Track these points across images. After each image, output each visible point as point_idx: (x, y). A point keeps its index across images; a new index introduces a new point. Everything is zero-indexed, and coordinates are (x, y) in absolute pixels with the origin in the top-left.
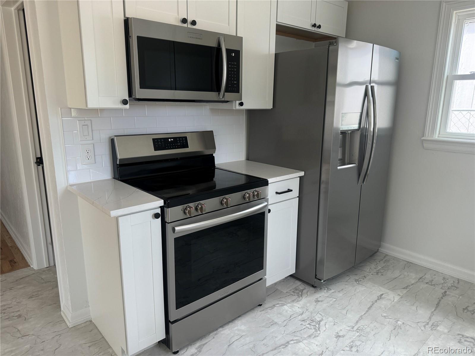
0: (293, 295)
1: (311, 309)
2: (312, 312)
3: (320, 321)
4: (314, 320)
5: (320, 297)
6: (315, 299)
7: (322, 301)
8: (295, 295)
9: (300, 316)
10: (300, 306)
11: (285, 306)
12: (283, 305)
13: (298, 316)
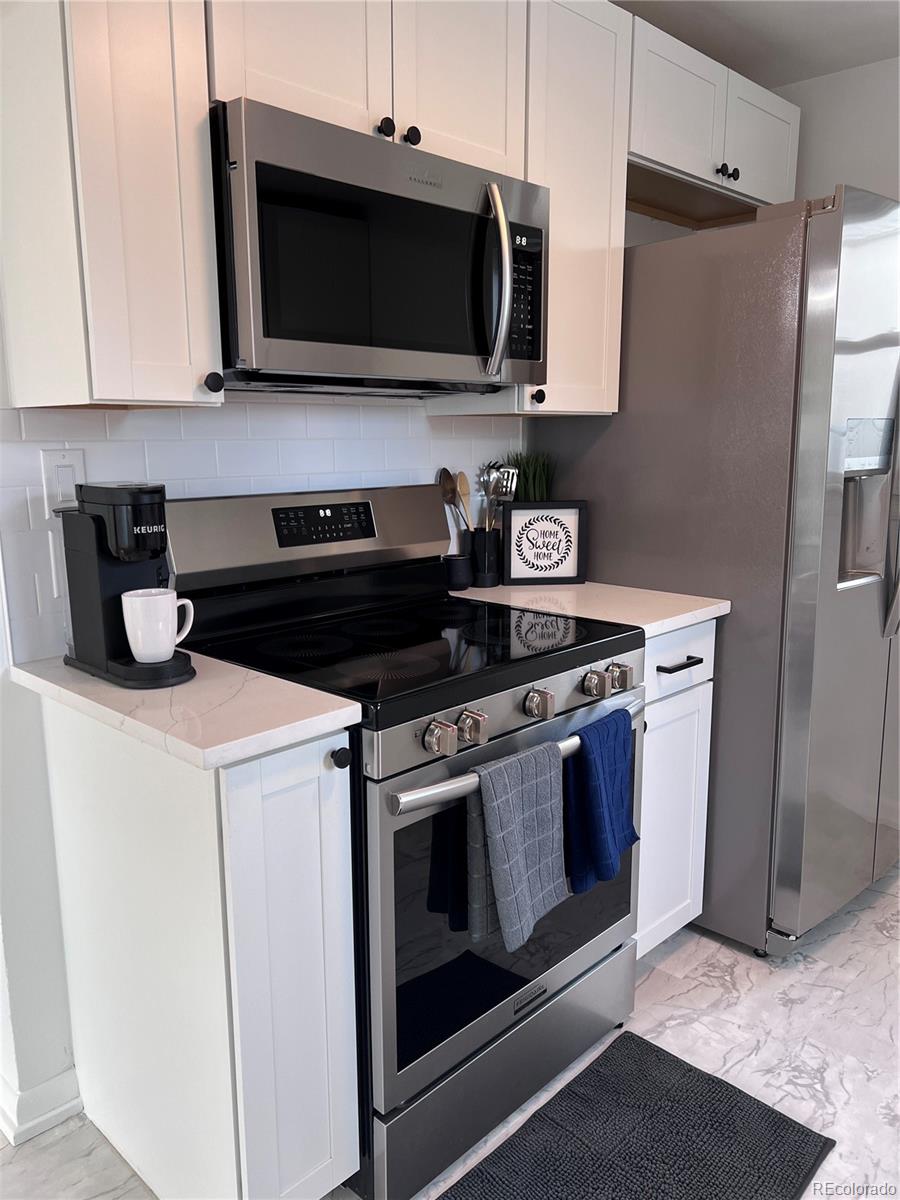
0: (707, 986)
1: (779, 1032)
2: (784, 1039)
3: (821, 1070)
4: (802, 1068)
5: (792, 985)
6: (780, 996)
7: (802, 1001)
8: (713, 986)
9: (753, 1056)
10: (742, 1023)
11: (696, 1025)
12: (688, 1021)
13: (750, 1055)
